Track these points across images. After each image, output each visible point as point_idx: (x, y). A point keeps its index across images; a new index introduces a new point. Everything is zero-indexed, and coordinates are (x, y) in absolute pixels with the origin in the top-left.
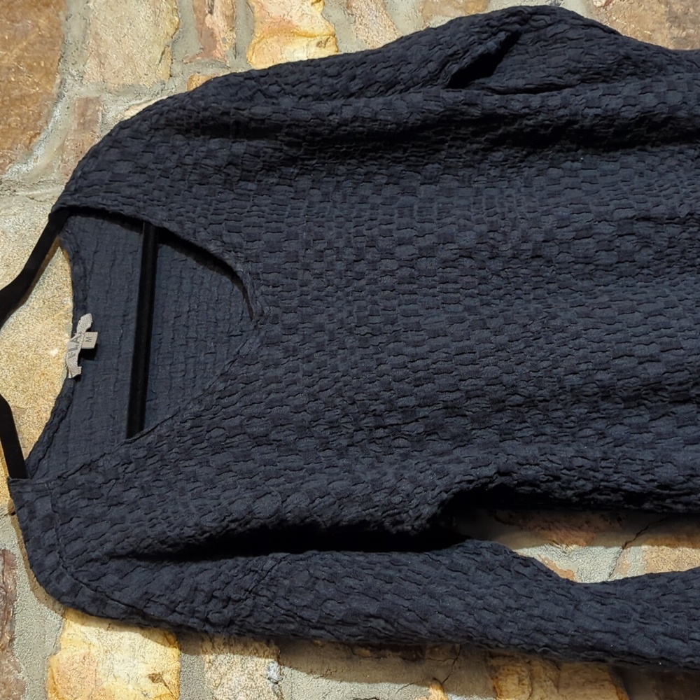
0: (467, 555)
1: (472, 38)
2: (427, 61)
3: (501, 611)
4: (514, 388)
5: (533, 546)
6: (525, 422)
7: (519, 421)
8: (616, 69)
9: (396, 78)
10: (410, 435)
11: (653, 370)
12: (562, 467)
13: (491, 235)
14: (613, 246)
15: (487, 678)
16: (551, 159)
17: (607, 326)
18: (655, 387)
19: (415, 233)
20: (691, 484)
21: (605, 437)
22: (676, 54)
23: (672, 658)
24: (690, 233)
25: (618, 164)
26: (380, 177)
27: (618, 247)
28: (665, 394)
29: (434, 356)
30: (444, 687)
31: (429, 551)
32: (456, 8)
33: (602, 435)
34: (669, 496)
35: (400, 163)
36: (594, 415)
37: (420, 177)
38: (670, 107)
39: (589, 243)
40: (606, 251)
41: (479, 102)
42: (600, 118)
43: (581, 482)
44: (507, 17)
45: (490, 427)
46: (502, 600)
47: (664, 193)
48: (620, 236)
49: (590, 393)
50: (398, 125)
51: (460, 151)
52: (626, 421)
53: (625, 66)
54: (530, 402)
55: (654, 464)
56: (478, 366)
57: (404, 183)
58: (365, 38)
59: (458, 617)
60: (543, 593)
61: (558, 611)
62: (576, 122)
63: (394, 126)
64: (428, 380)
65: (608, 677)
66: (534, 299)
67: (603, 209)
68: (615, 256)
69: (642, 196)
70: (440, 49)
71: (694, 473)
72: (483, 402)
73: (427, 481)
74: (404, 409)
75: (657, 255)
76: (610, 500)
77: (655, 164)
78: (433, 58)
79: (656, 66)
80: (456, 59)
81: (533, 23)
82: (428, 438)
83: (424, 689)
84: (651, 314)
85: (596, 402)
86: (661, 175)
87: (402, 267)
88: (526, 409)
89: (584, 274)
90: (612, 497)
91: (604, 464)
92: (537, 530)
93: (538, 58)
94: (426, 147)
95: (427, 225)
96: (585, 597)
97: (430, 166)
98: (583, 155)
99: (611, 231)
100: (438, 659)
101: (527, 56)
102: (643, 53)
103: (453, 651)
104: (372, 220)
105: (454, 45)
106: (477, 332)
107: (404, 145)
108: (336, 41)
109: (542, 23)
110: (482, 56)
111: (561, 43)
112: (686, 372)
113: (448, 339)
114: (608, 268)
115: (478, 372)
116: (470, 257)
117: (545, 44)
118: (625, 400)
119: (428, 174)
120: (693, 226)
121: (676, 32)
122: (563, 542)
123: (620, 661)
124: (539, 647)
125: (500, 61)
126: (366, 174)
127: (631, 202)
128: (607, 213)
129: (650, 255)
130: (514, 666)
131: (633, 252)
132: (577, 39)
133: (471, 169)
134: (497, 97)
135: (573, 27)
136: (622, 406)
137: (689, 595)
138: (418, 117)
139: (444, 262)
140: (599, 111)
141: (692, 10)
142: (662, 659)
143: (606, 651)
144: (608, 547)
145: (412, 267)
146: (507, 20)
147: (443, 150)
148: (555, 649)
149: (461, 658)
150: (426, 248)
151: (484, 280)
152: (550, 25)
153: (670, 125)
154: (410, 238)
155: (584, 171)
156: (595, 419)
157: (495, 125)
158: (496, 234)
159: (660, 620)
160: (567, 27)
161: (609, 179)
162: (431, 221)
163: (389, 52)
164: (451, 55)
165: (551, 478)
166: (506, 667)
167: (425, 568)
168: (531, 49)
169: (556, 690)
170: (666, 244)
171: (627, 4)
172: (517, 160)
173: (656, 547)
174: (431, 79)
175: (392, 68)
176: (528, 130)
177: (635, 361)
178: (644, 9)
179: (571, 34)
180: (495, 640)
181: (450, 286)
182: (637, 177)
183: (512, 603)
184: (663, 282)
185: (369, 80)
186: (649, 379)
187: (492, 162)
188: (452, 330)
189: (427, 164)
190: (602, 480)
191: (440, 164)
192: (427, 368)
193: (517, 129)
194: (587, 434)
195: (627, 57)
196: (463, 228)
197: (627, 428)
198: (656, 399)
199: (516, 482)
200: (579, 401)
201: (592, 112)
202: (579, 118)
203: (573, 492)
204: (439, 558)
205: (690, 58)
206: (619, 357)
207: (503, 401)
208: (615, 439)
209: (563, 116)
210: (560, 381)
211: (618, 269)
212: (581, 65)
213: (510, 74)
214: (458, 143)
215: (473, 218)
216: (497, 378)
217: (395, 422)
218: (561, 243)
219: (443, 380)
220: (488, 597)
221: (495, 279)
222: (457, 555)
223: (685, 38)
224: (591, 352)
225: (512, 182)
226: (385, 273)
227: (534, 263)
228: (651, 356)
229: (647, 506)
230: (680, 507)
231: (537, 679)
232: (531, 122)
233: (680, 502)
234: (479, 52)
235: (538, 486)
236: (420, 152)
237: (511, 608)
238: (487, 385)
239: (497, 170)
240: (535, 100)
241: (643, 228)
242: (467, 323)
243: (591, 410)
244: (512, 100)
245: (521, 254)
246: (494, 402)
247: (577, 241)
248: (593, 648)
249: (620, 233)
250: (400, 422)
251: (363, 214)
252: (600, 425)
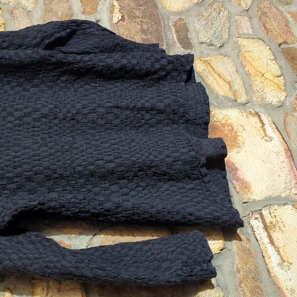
0: (25, 237)
1: (55, 30)
2: (36, 38)
3: (33, 259)
4: (55, 171)
5: (57, 235)
6: (59, 185)
7: (57, 184)
8: (114, 48)
9: (22, 43)
10: (10, 189)
11: (111, 166)
12: (66, 202)
13: (55, 109)
14: (103, 117)
15: (30, 288)
16: (86, 81)
17: (95, 148)
18: (112, 173)
19: (24, 106)
20: (117, 210)
21: (91, 192)
22: (138, 45)
23: (98, 277)
24: (134, 114)
25: (113, 86)
26: (14, 83)
27: (106, 118)
28: (115, 175)
29: (23, 157)
30: (12, 292)
31: (9, 236)
32: (58, 18)
33: (90, 191)
34: (109, 215)
35: (23, 78)
36: (87, 183)
37: (31, 84)
38: (132, 65)
39: (94, 115)
40: (101, 119)
41: (54, 56)
42: (104, 67)
43: (74, 208)
44: (71, 23)
45: (45, 187)
46: (34, 255)
47: (126, 98)
48: (107, 113)
49: (85, 174)
50: (21, 62)
51: (48, 75)
52: (100, 186)
53: (117, 47)
54: (62, 177)
55: (104, 202)
56: (41, 162)
57: (24, 86)
58: (18, 26)
59: (15, 262)
60: (51, 252)
61: (55, 259)
62: (95, 68)
63: (18, 62)
64: (20, 166)
65: (79, 287)
66: (71, 136)
67: (101, 102)
68: (104, 121)
69: (117, 98)
70: (41, 33)
71: (119, 206)
72: (42, 176)
73: (9, 207)
74: (8, 178)
75: (121, 122)
76: (86, 216)
77: (128, 87)
78: (38, 37)
79: (130, 48)
80: (48, 38)
81: (81, 27)
82: (18, 190)
83: (3, 293)
84: (113, 144)
85: (88, 178)
86: (129, 91)
87: (16, 120)
88: (60, 180)
89: (92, 127)
90: (87, 215)
91: (84, 201)
92: (59, 228)
93: (83, 41)
94: (34, 72)
95: (29, 104)
96: (68, 254)
97: (35, 80)
98: (99, 81)
99: (103, 111)
100: (11, 280)
101: (79, 40)
102: (124, 43)
103: (17, 277)
104: (6, 100)
105: (47, 32)
106: (43, 148)
107: (24, 71)
108: (5, 26)
109: (85, 27)
110: (59, 37)
111: (92, 36)
112: (123, 167)
113: (30, 150)
114: (101, 126)
115: (41, 164)
116: (45, 118)
117: (86, 35)
118: (100, 177)
119: (35, 83)
120: (136, 112)
121: (143, 36)
122: (69, 233)
123: (79, 279)
124: (47, 274)
125: (68, 41)
126: (8, 81)
127: (112, 100)
128: (102, 104)
129: (118, 122)
130: (41, 283)
131: (112, 120)
132: (99, 35)
133: (53, 83)
134: (62, 54)
135: (97, 30)
136: (98, 180)
137: (113, 254)
138: (29, 60)
139: (34, 119)
140: (104, 64)
141: (150, 28)
142: (94, 278)
143: (73, 275)
144: (87, 235)
145: (21, 120)
146: (71, 25)
147: (41, 74)
148: (53, 275)
149: (20, 280)
150: (27, 113)
151: (50, 127)
152: (89, 28)
153: (133, 72)
154: (21, 108)
155: (99, 87)
156: (87, 184)
157: (62, 66)
158: (57, 109)
159: (95, 263)
160: (95, 29)
161: (109, 91)
162: (31, 102)
163: (20, 32)
164: (46, 36)
165: (61, 207)
166: (38, 284)
167: (5, 242)
168: (81, 37)
169: (58, 293)
170: (124, 118)
171: (125, 23)
172: (72, 81)
173: (106, 236)
174: (37, 45)
175: (21, 39)
176: (76, 69)
177: (104, 162)
178: (132, 26)
179: (96, 33)
180: (29, 271)
181: (36, 129)
182: (120, 91)
183: (38, 256)
184: (123, 133)
185: (11, 43)
186: (109, 169)
187: (61, 80)
188: (32, 146)
189: (34, 79)
190: (82, 208)
191: (40, 80)
192: (19, 161)
193: (71, 68)
194: (84, 190)
195: (118, 44)
196: (44, 106)
197: (100, 188)
198: (112, 177)
199: (46, 208)
200: (81, 177)
201: (102, 64)
202: (96, 66)
203: (70, 212)
204: (13, 239)
205: (144, 47)
206: (98, 160)
207: (50, 176)
208: (95, 193)
209: (89, 65)
210: (74, 169)
211: (106, 127)
212: (99, 45)
213: (72, 46)
214: (47, 72)
215: (49, 102)
216: (48, 166)
217: (4, 183)
218: (83, 115)
219: (26, 167)
220: (28, 254)
221: (55, 127)
222: (21, 238)
223: (146, 39)
224: (87, 158)
225: (69, 90)
226: (9, 122)
227: (72, 122)
228: (110, 160)
229: (100, 219)
230: (113, 219)
231: (50, 288)
232: (76, 66)
233: (113, 217)
234: (57, 36)
235: (56, 210)
236: (31, 74)
237: (37, 258)
238: (44, 169)
239: (64, 84)
240: (79, 57)
241: (115, 110)
242: (39, 144)
243: (86, 181)
244: (69, 56)
245: (67, 118)
246: (46, 176)
247: (90, 114)
248: (68, 274)
249: (107, 112)
250: (6, 183)
251: (4, 97)
252: (90, 187)
